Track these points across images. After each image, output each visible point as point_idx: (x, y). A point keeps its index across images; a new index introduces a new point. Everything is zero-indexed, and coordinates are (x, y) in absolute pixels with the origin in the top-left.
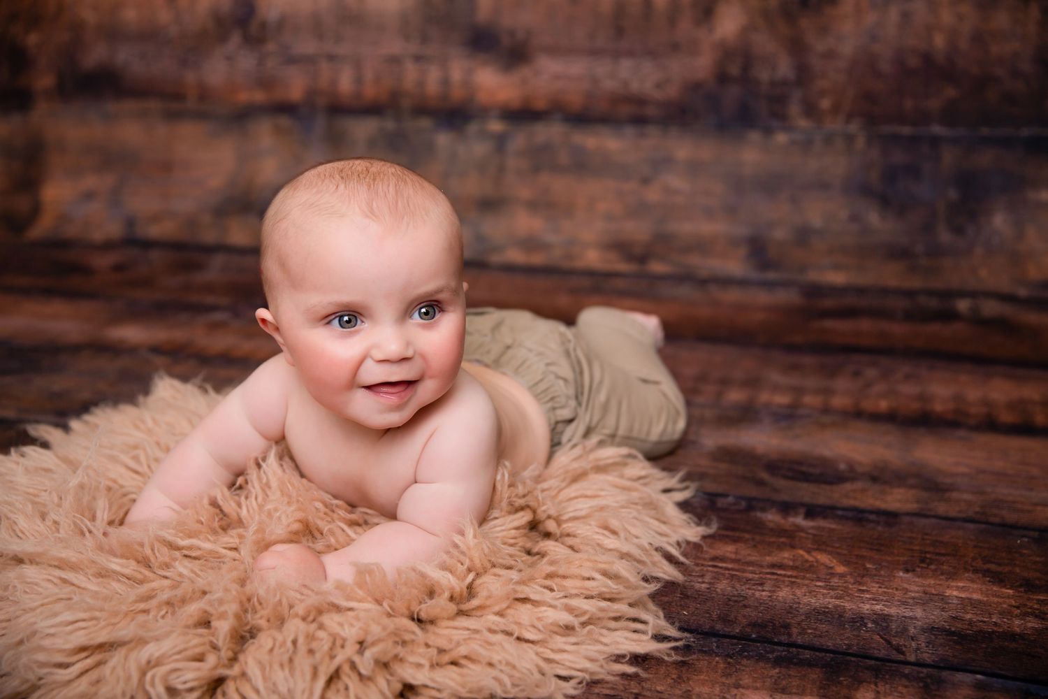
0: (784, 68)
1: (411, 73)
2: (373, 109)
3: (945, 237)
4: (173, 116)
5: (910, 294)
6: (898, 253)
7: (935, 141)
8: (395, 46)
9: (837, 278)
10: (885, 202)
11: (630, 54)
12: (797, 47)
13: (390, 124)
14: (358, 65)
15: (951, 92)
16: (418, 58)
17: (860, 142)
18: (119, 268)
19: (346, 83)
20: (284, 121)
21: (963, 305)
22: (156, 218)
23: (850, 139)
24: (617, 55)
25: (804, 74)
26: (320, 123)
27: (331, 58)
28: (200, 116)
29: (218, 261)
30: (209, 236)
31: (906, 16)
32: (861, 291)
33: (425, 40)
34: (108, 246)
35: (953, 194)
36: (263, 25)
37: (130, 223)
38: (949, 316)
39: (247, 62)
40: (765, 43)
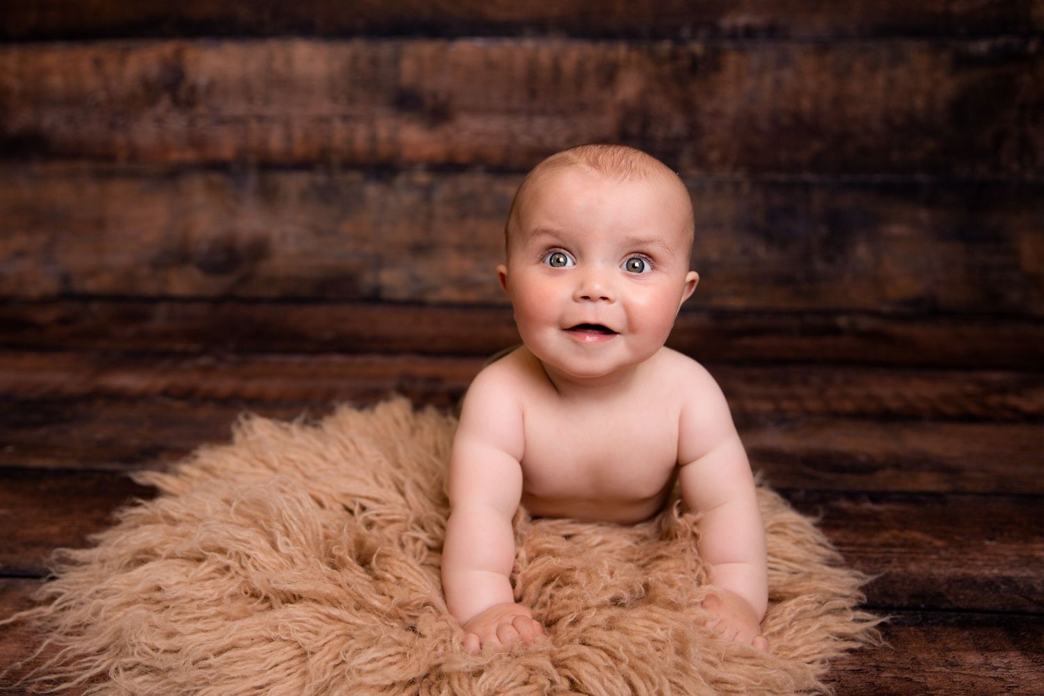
0: (678, 126)
1: (339, 132)
2: (304, 165)
3: (820, 266)
4: (104, 176)
5: (799, 314)
6: (785, 281)
7: (807, 186)
8: (325, 107)
9: (737, 303)
10: (769, 237)
11: (543, 113)
12: (688, 107)
13: (321, 179)
14: (287, 124)
15: (816, 146)
16: (346, 118)
17: (746, 188)
18: (64, 321)
19: (276, 141)
20: (217, 178)
21: (842, 321)
22: (92, 273)
23: (737, 185)
24: (531, 114)
25: (694, 133)
26: (252, 179)
27: (261, 119)
28: (132, 175)
29: (162, 309)
30: (150, 287)
31: (778, 83)
32: (759, 313)
33: (351, 100)
34: (45, 301)
35: (823, 230)
36: (193, 89)
37: (66, 278)
38: (836, 331)
39: (177, 123)
40: (660, 104)
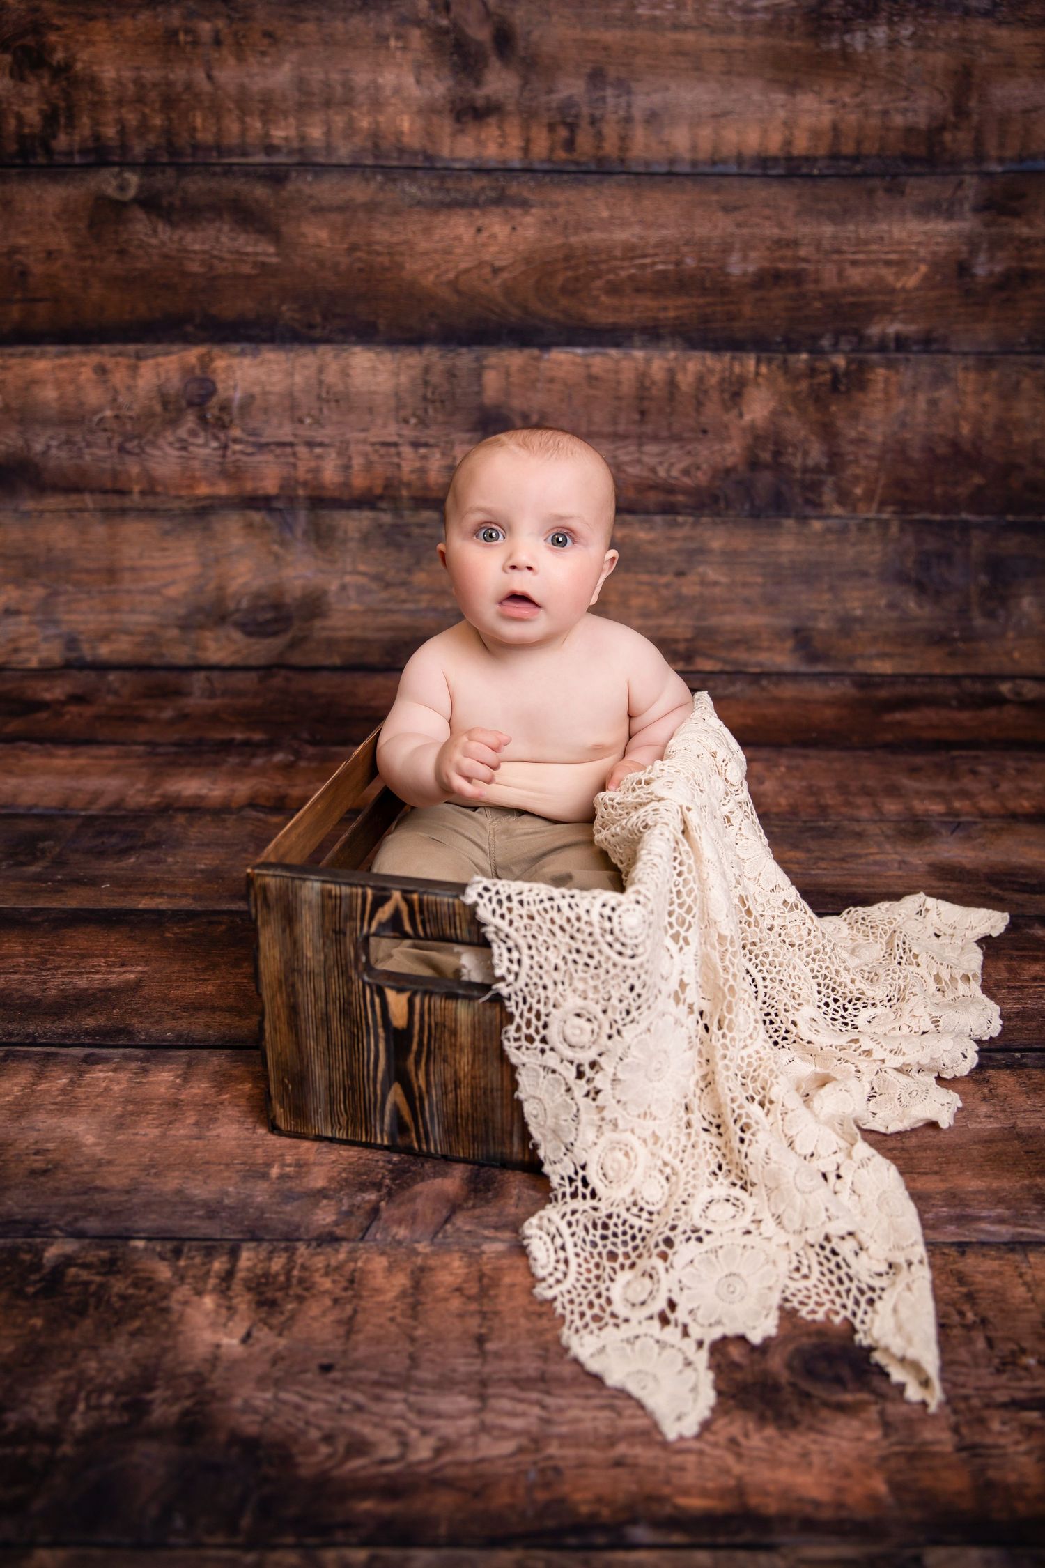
0: (816, 454)
1: (409, 460)
2: (366, 501)
3: (979, 622)
4: (113, 514)
5: (955, 679)
6: (938, 639)
7: (966, 527)
8: (391, 431)
9: (884, 667)
10: (920, 588)
11: (655, 438)
12: (828, 432)
13: (387, 518)
14: (343, 451)
15: (978, 480)
16: (416, 445)
17: (894, 529)
18: (77, 699)
19: (330, 473)
20: (257, 517)
21: (1005, 688)
22: (105, 637)
23: (884, 525)
24: (641, 440)
25: (836, 462)
26: (302, 517)
27: (310, 444)
28: (150, 513)
29: (198, 681)
30: (180, 654)
31: (933, 403)
32: (910, 678)
33: (423, 423)
34: (46, 672)
35: (983, 579)
36: (225, 407)
37: (72, 642)
38: (998, 701)
39: (205, 449)
40: (795, 428)
